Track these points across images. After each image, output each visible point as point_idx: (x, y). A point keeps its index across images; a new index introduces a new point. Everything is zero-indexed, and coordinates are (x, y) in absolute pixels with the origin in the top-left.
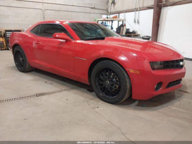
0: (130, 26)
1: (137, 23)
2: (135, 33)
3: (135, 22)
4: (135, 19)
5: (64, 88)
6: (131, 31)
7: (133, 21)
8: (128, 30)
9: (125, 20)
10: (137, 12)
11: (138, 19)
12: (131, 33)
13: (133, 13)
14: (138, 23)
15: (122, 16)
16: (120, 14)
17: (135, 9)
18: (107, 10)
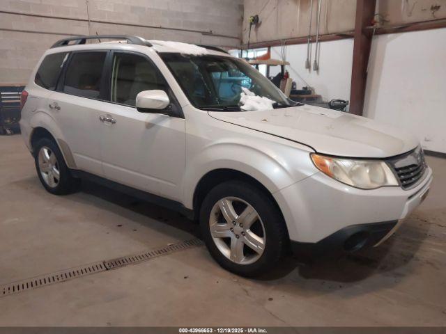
0: (298, 76)
1: (314, 70)
2: (309, 92)
3: (308, 66)
4: (308, 59)
5: (169, 242)
6: (299, 87)
7: (304, 65)
10: (314, 45)
11: (316, 61)
12: (300, 92)
13: (305, 46)
14: (317, 68)
15: (276, 53)
16: (272, 49)
17: (310, 36)
18: (240, 39)
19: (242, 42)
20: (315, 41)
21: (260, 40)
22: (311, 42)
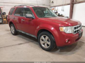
0: (60, 12)
2: (62, 15)
3: (62, 10)
6: (60, 14)
7: (61, 10)
8: (59, 14)
9: (58, 10)
10: (63, 6)
12: (61, 15)
13: (61, 7)
15: (56, 8)
19: (50, 6)
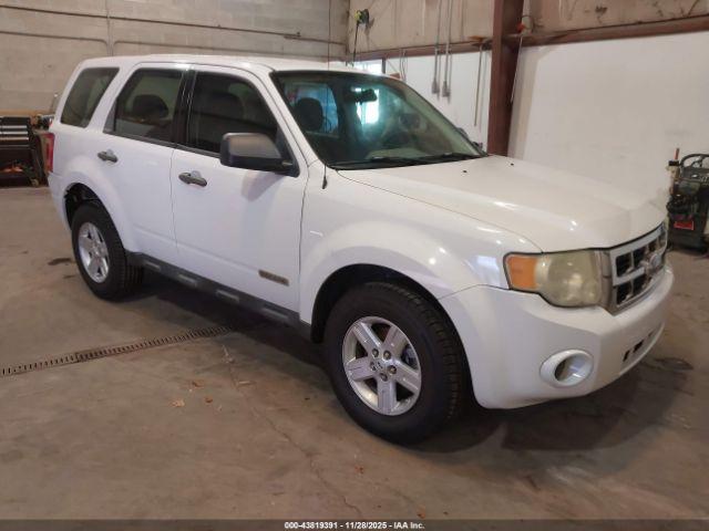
1: (444, 96)
11: (445, 83)
14: (447, 94)
16: (387, 61)
17: (437, 45)
18: (345, 44)
20: (444, 53)
21: (372, 48)
22: (440, 53)
